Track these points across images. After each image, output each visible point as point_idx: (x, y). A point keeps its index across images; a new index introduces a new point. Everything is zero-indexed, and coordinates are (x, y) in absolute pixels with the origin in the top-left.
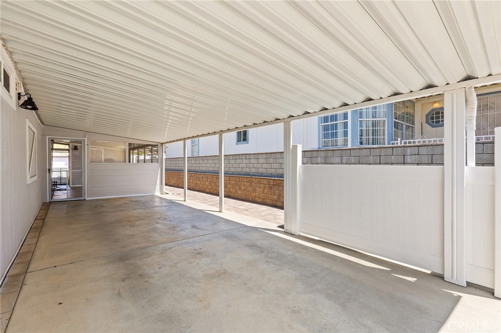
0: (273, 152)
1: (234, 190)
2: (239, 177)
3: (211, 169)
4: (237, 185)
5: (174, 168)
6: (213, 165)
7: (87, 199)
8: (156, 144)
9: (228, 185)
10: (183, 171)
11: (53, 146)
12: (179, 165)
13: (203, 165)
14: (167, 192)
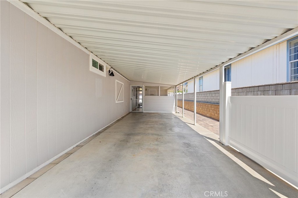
0: (237, 88)
1: (213, 114)
2: (216, 105)
3: (203, 100)
4: (215, 110)
5: (188, 99)
6: (204, 97)
7: (144, 112)
8: (173, 86)
9: (210, 110)
10: (193, 101)
11: (139, 89)
12: (190, 97)
13: (200, 97)
14: (179, 112)
